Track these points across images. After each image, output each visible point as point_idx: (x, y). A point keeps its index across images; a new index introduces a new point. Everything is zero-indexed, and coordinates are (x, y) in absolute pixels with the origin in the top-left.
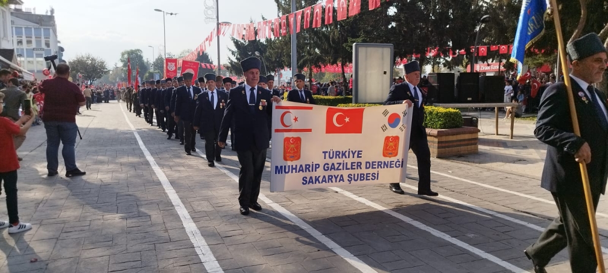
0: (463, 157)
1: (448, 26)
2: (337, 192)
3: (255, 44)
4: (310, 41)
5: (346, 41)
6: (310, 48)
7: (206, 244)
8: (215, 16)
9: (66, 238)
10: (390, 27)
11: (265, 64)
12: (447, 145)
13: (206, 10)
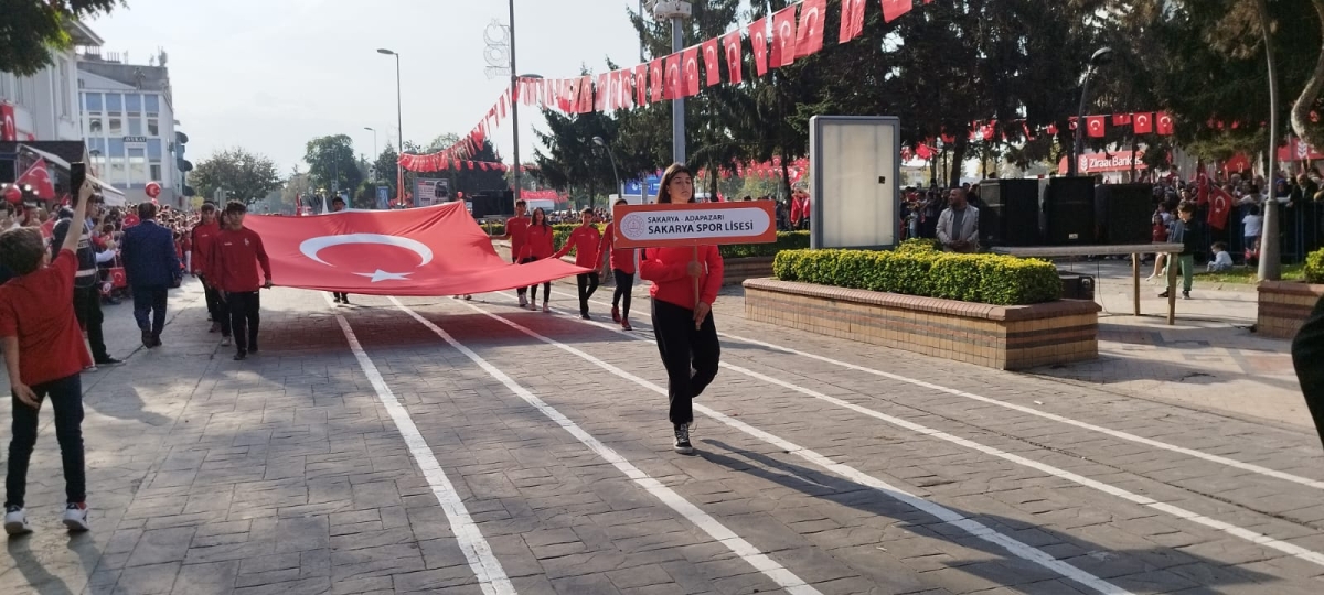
0: (1065, 367)
1: (1016, 74)
2: (787, 452)
3: (592, 121)
4: (712, 113)
5: (792, 111)
6: (713, 126)
7: (504, 575)
8: (507, 63)
9: (200, 561)
10: (888, 76)
11: (615, 162)
12: (1027, 340)
13: (488, 49)
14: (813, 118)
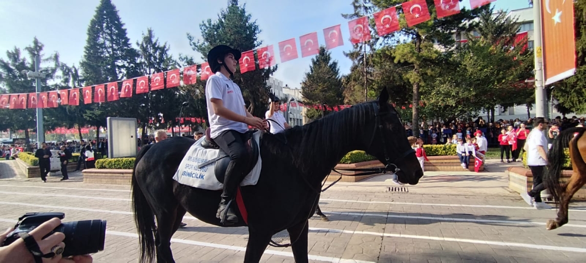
14: (108, 118)
